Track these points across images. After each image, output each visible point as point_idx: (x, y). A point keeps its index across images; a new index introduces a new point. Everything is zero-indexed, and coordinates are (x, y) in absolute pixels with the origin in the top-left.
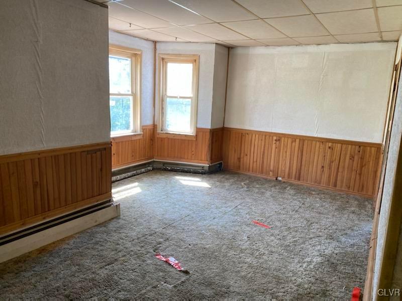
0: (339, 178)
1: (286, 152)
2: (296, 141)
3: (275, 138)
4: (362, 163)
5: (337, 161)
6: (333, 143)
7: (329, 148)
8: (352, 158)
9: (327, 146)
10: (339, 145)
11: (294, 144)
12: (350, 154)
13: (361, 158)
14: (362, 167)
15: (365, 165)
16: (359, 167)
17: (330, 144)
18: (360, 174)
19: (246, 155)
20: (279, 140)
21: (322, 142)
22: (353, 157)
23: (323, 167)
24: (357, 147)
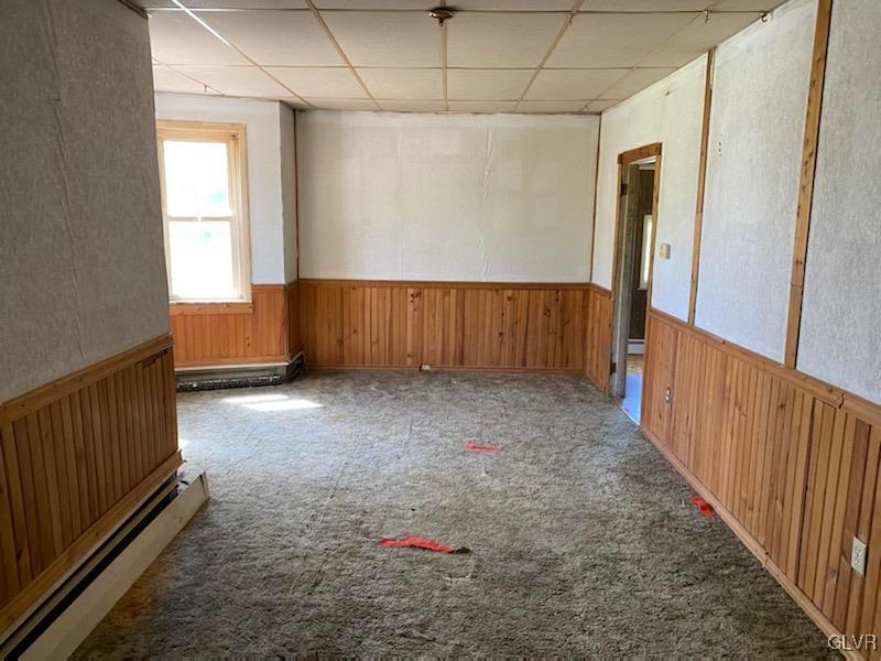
0: (529, 350)
1: (434, 316)
2: (449, 293)
3: (411, 291)
4: (562, 317)
5: (524, 321)
6: (514, 289)
7: (509, 299)
8: (547, 311)
9: (505, 295)
10: (525, 293)
11: (447, 299)
12: (544, 306)
13: (561, 310)
14: (563, 325)
15: (568, 321)
16: (559, 326)
17: (510, 293)
18: (562, 338)
19: (355, 331)
20: (419, 295)
21: (497, 291)
22: (549, 311)
23: (501, 334)
24: (554, 292)
